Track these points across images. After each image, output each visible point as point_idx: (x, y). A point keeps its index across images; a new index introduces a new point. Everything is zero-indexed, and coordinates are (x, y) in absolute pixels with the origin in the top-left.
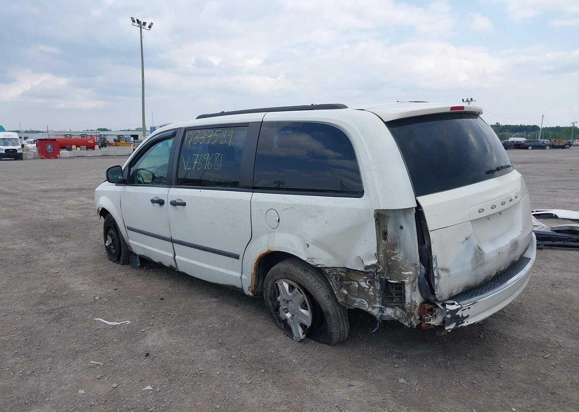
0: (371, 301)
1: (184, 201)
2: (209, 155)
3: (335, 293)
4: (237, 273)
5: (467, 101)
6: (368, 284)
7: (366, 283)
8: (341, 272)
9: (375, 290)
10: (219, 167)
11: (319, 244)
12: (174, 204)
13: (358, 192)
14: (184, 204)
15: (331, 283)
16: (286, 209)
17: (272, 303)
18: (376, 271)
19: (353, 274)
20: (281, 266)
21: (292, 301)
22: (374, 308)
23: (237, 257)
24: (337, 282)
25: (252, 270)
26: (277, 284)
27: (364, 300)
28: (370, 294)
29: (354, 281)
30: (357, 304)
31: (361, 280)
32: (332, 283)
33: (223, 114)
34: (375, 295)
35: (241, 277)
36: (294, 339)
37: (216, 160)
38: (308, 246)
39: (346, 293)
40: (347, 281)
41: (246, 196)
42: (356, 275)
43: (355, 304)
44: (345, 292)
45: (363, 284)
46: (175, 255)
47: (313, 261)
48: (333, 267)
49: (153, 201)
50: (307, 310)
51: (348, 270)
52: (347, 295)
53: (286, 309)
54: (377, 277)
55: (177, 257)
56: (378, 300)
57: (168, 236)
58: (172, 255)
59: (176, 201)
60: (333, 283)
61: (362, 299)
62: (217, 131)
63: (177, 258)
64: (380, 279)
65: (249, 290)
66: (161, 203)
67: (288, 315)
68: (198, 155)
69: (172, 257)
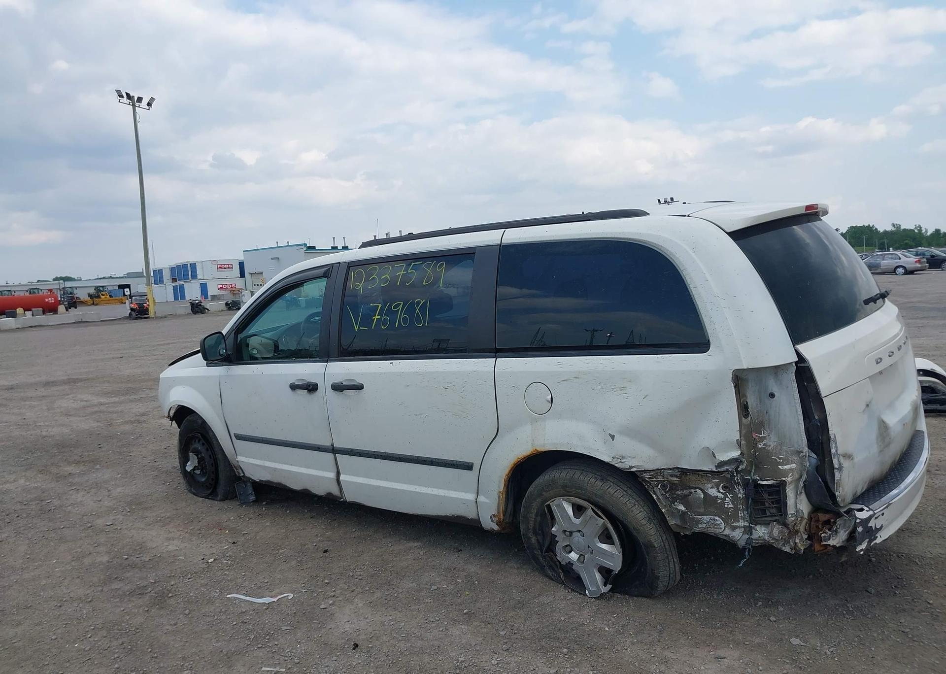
0: (729, 517)
1: (359, 381)
2: (402, 303)
3: (663, 511)
4: (467, 494)
5: (666, 202)
6: (722, 491)
7: (718, 489)
8: (672, 476)
9: (735, 499)
10: (424, 322)
11: (632, 432)
12: (338, 388)
13: (701, 345)
14: (360, 387)
15: (654, 496)
16: (563, 381)
17: (538, 540)
18: (736, 469)
19: (693, 477)
20: (557, 475)
21: (579, 531)
22: (734, 528)
23: (468, 467)
24: (666, 492)
25: (499, 487)
26: (549, 507)
27: (716, 518)
28: (726, 506)
29: (693, 488)
30: (704, 526)
31: (709, 485)
32: (656, 495)
33: (411, 237)
34: (736, 509)
35: (477, 499)
36: (588, 595)
37: (417, 310)
38: (613, 437)
39: (684, 509)
40: (683, 490)
41: (483, 365)
42: (699, 478)
43: (700, 526)
44: (682, 508)
45: (713, 492)
46: (338, 474)
47: (622, 462)
48: (658, 470)
49: (293, 387)
50: (613, 543)
51: (684, 472)
52: (684, 513)
53: (567, 546)
54: (738, 478)
55: (342, 477)
56: (741, 514)
57: (327, 443)
58: (332, 475)
59: (342, 384)
60: (657, 494)
61: (712, 517)
62: (413, 264)
63: (342, 479)
64: (744, 480)
65: (492, 521)
66: (312, 388)
67: (574, 556)
68: (380, 306)
69: (333, 478)
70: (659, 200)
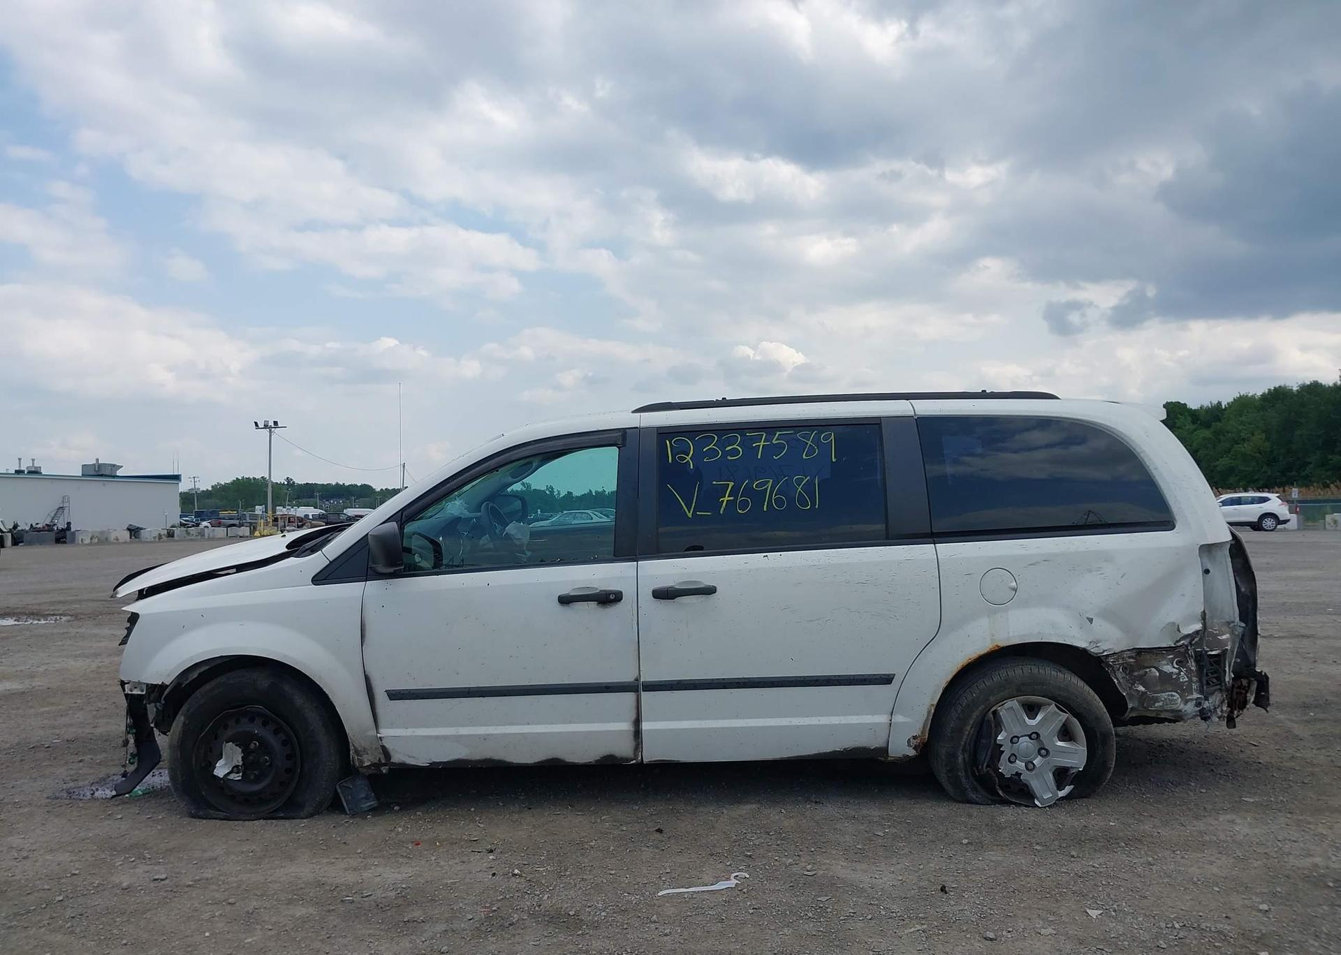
0: (1183, 690)
1: (708, 582)
2: (771, 481)
3: (1124, 694)
4: (875, 716)
6: (1176, 666)
7: (1172, 664)
8: (1130, 657)
9: (1189, 671)
10: (813, 504)
11: (1109, 614)
12: (664, 595)
13: (1165, 522)
14: (709, 591)
15: (1115, 680)
16: (1031, 565)
17: (964, 758)
18: (1190, 643)
19: (1148, 656)
20: (1011, 673)
21: (1035, 733)
22: (1186, 702)
23: (887, 680)
24: (1126, 675)
25: (932, 699)
26: (995, 713)
27: (1174, 693)
28: (1181, 680)
29: (1149, 668)
30: (1161, 704)
31: (1164, 662)
32: (1117, 680)
34: (1190, 681)
35: (891, 721)
36: (1040, 805)
37: (800, 489)
38: (1091, 620)
39: (1143, 689)
40: (1139, 670)
41: (924, 551)
42: (1154, 657)
43: (1157, 705)
44: (1141, 688)
45: (1168, 668)
46: (639, 721)
47: (1098, 647)
48: (1122, 651)
49: (565, 600)
50: (1077, 740)
51: (1140, 651)
52: (1144, 693)
53: (1012, 755)
54: (1191, 652)
56: (1194, 686)
58: (624, 726)
59: (673, 588)
60: (1119, 679)
61: (1170, 693)
62: (778, 433)
63: (646, 727)
64: (1196, 652)
65: (909, 745)
66: (608, 599)
67: (1020, 765)
68: (731, 484)
69: (627, 731)
70: (256, 423)
